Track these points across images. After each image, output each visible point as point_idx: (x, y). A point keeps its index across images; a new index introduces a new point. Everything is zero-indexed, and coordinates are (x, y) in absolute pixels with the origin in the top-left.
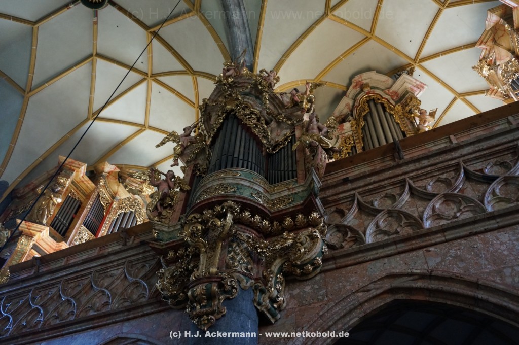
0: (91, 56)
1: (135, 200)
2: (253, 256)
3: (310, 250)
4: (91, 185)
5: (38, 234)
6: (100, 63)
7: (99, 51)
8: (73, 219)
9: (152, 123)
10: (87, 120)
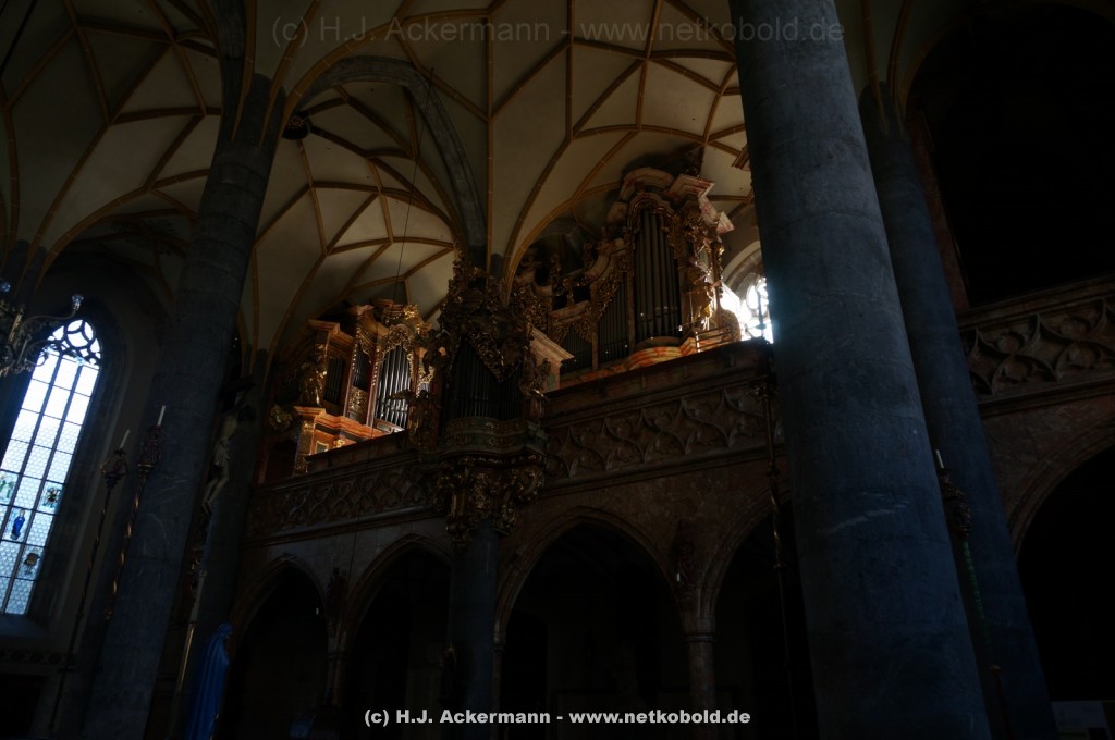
0: (305, 189)
4: (349, 338)
5: (317, 415)
6: (320, 192)
7: (315, 179)
9: (398, 231)
10: (322, 257)
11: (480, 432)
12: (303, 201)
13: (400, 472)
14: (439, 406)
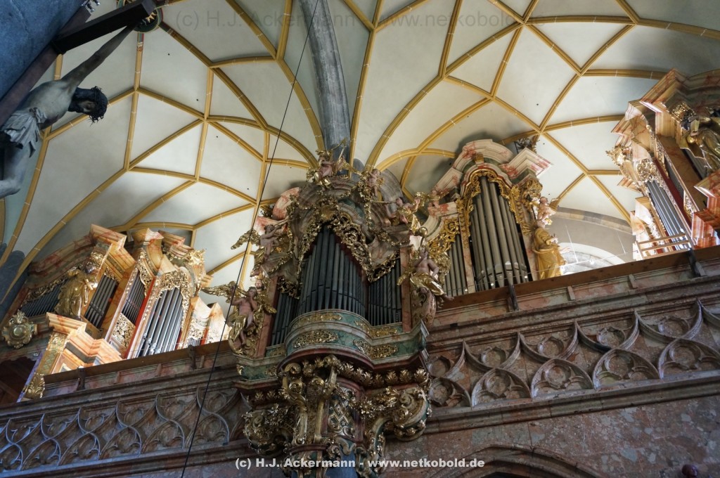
0: (131, 89)
1: (180, 273)
2: (354, 414)
3: (414, 412)
4: (130, 259)
5: (72, 331)
6: (143, 99)
7: (143, 84)
8: (109, 304)
9: (204, 173)
10: (123, 170)
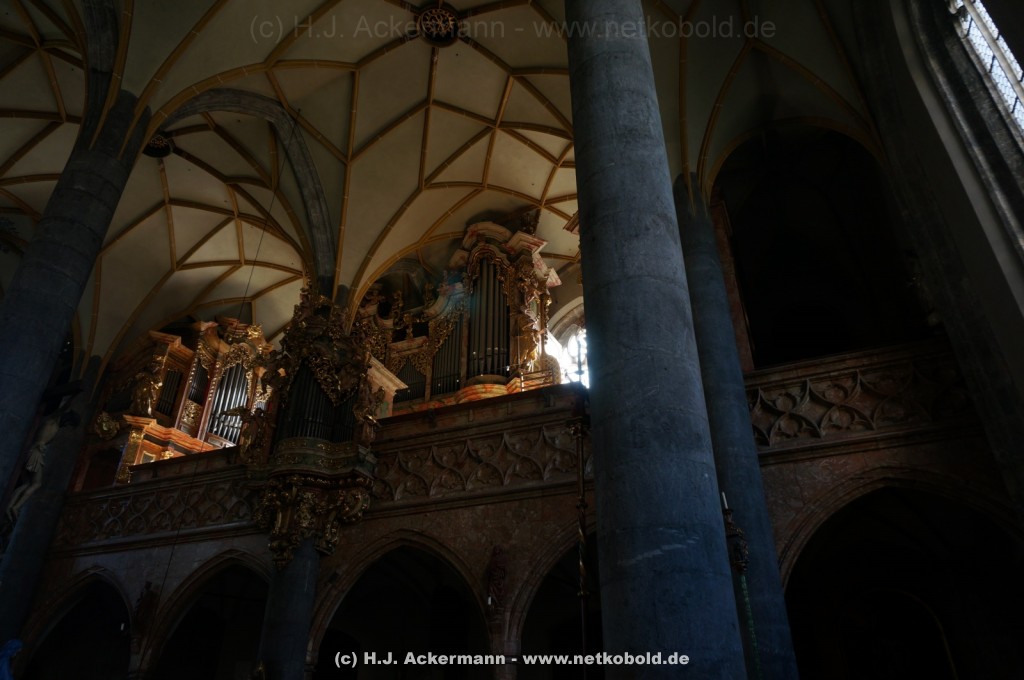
0: (161, 204)
1: (240, 349)
4: (189, 352)
5: (146, 426)
6: (176, 210)
7: (172, 196)
8: (177, 392)
10: (172, 271)
11: (312, 452)
12: (157, 216)
13: (227, 487)
14: (273, 425)
